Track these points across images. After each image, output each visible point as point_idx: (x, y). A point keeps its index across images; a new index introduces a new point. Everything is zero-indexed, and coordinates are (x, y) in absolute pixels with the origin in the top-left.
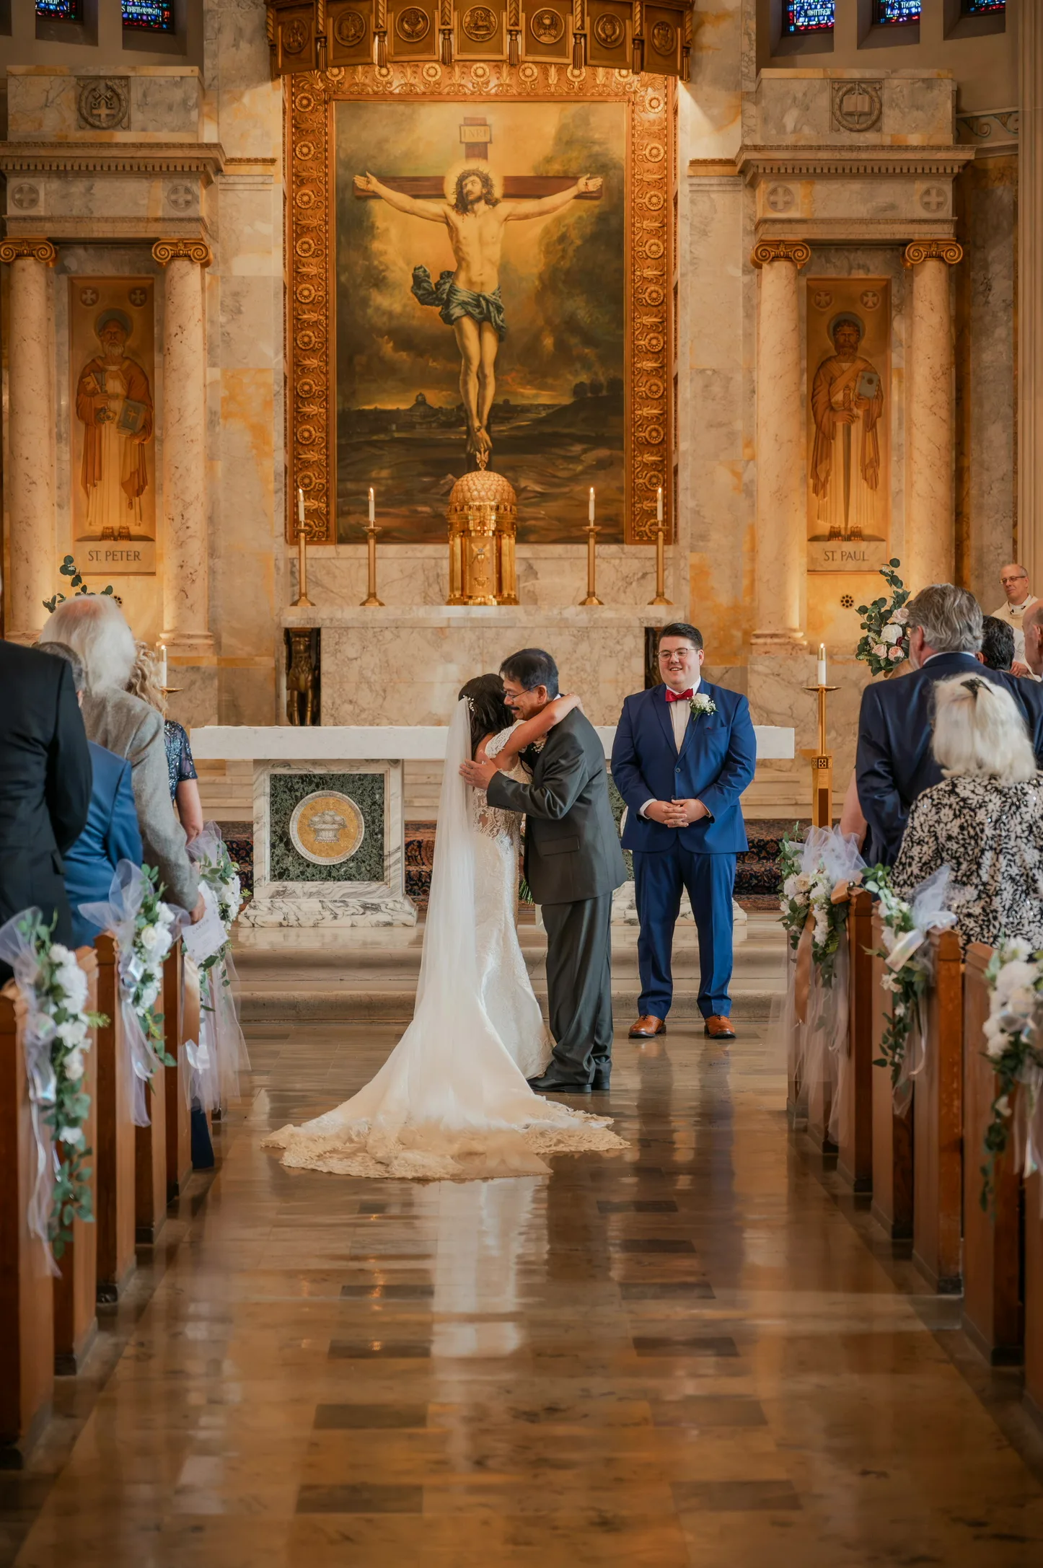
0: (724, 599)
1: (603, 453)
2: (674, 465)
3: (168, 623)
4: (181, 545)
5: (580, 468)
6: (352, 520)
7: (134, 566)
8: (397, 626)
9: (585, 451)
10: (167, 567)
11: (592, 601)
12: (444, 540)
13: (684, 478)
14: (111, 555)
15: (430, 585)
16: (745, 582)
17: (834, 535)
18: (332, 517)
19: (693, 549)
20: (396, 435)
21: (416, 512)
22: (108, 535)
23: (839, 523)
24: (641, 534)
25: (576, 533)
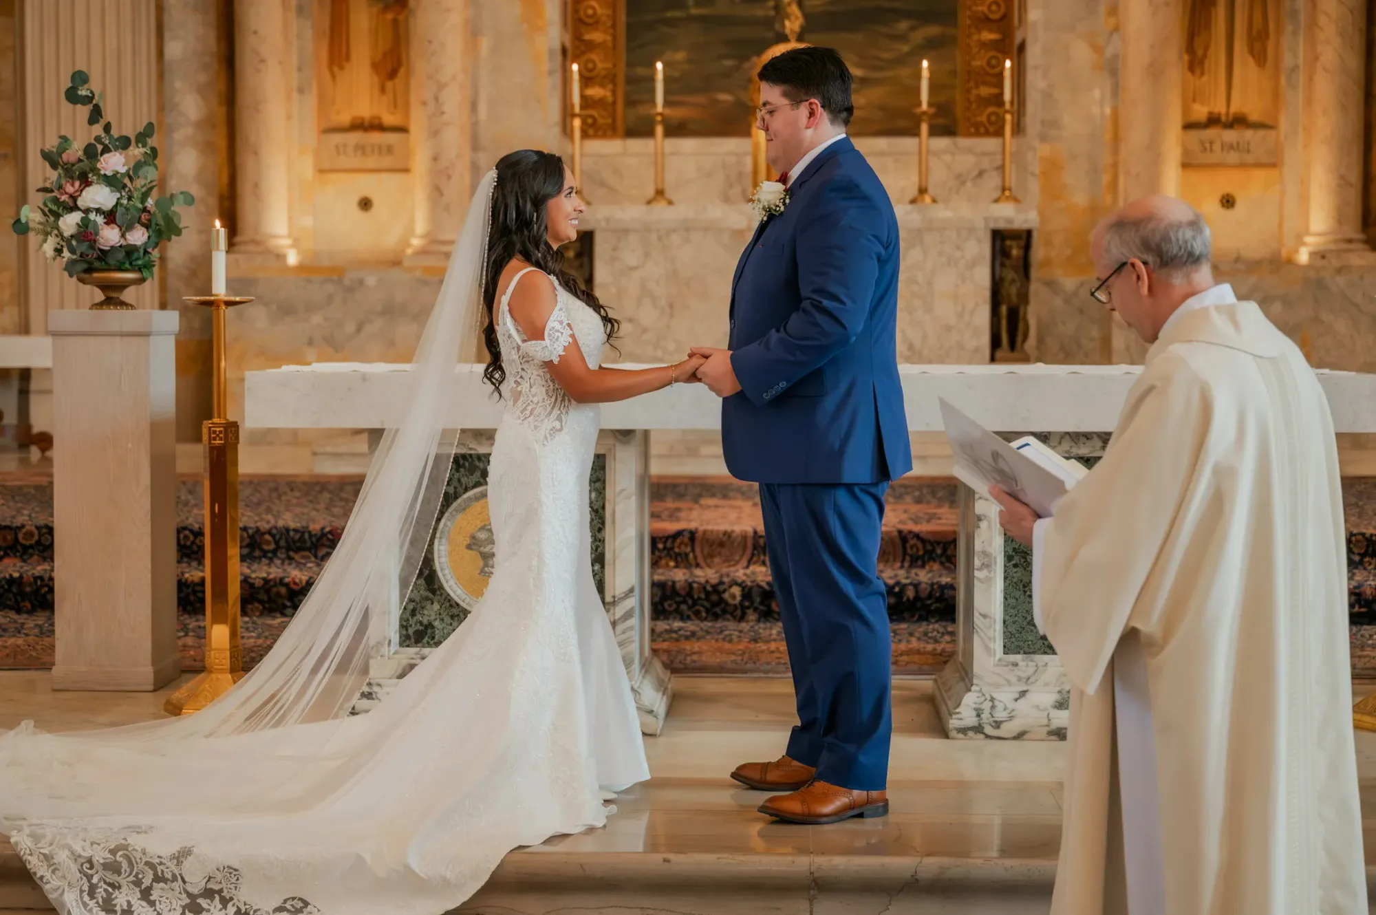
0: (1080, 198)
1: (933, 30)
2: (1018, 40)
3: (420, 227)
4: (435, 133)
5: (906, 48)
6: (641, 110)
7: (386, 162)
8: (687, 228)
9: (913, 29)
10: (420, 161)
11: (923, 200)
12: (746, 133)
13: (1033, 55)
14: (361, 149)
15: (731, 186)
16: (1106, 178)
17: (1213, 121)
18: (620, 107)
19: (1043, 138)
20: (694, 11)
21: (717, 101)
22: (359, 126)
23: (1220, 108)
24: (977, 126)
25: (902, 123)
